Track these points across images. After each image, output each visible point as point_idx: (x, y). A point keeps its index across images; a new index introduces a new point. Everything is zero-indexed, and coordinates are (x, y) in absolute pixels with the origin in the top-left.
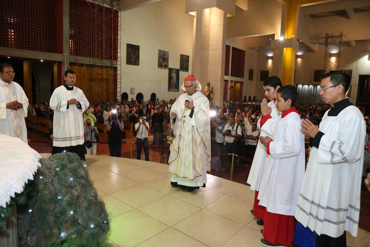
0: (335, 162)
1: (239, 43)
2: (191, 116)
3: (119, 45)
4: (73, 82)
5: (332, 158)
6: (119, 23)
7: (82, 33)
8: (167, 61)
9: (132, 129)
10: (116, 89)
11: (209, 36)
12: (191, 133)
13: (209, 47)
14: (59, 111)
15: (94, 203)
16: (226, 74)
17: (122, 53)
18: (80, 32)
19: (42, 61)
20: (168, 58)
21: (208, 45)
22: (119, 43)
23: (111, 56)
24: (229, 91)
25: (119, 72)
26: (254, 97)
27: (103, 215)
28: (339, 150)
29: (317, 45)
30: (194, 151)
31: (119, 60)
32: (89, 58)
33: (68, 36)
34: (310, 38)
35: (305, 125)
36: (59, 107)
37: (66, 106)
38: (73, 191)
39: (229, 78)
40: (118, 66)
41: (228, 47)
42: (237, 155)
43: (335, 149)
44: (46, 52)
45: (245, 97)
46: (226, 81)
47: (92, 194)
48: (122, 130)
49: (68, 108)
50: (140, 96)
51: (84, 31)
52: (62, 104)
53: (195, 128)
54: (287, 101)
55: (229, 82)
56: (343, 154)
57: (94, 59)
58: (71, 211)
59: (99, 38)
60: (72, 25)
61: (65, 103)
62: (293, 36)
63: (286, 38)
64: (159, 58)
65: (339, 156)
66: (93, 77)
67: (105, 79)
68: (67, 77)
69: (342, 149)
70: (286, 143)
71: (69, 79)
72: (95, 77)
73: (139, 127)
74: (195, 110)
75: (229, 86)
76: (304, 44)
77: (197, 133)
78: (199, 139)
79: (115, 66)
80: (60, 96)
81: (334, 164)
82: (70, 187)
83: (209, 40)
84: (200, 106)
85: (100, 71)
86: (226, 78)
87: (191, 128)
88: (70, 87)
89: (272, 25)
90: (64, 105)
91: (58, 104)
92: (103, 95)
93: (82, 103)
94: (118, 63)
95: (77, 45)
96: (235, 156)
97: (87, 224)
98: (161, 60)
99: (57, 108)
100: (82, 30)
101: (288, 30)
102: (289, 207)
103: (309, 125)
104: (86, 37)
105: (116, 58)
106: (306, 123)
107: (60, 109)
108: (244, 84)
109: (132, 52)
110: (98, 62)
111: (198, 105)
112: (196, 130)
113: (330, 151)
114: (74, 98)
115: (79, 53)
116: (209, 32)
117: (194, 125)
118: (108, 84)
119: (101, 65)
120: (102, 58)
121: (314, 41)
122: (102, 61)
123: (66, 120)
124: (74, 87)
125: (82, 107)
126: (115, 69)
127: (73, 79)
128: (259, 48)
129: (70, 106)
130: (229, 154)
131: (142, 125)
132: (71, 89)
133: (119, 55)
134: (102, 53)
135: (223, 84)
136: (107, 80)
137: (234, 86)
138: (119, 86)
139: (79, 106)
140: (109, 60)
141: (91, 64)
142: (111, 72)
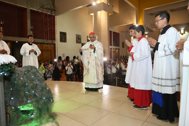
0: (167, 55)
1: (116, 29)
2: (94, 52)
3: (56, 33)
4: (32, 41)
5: (165, 53)
6: (56, 21)
7: (37, 27)
8: (81, 40)
9: (64, 73)
10: (55, 54)
11: (101, 25)
12: (95, 60)
13: (101, 30)
14: (25, 55)
15: (45, 88)
16: (111, 45)
17: (58, 36)
18: (36, 27)
19: (17, 42)
20: (81, 38)
21: (101, 29)
22: (56, 31)
23: (52, 38)
24: (113, 53)
25: (56, 46)
26: (126, 56)
27: (50, 94)
28: (168, 48)
29: (155, 28)
30: (97, 69)
31: (56, 40)
32: (41, 40)
33: (30, 29)
34: (151, 25)
35: (150, 41)
36: (25, 53)
37: (29, 53)
38: (34, 82)
39: (112, 47)
40: (56, 43)
41: (110, 32)
42: (118, 78)
43: (166, 48)
44: (19, 37)
45: (121, 56)
46: (111, 48)
47: (44, 84)
48: (60, 70)
49: (30, 54)
50: (68, 58)
51: (38, 26)
52: (26, 52)
53: (97, 58)
54: (139, 33)
55: (113, 49)
56: (170, 50)
57: (43, 40)
58: (33, 91)
59: (46, 30)
60: (32, 23)
61: (28, 51)
62: (142, 24)
63: (139, 25)
64: (77, 38)
65: (168, 51)
66: (43, 49)
67: (50, 50)
68: (29, 39)
69: (169, 47)
70: (141, 52)
71: (30, 39)
72: (44, 49)
73: (68, 68)
74: (96, 49)
75: (113, 51)
76: (148, 28)
77: (98, 60)
78: (99, 63)
79: (54, 43)
80: (26, 48)
81: (167, 56)
82: (32, 80)
83: (101, 27)
84: (98, 47)
85: (47, 46)
86: (111, 47)
87: (94, 58)
88: (30, 43)
89: (132, 19)
90: (28, 53)
91: (25, 52)
92: (49, 58)
93: (37, 52)
94: (56, 41)
95: (34, 33)
96: (117, 79)
97: (42, 97)
98: (78, 39)
99: (24, 54)
100: (37, 26)
101: (139, 22)
102: (146, 86)
103: (152, 40)
104: (39, 29)
105: (54, 39)
106: (150, 39)
107: (26, 55)
108: (120, 49)
109: (63, 36)
110: (45, 41)
111: (97, 46)
112: (97, 59)
113: (164, 50)
114: (33, 49)
115: (36, 37)
116: (100, 23)
117: (96, 56)
118: (51, 52)
119: (47, 43)
120: (48, 39)
121: (153, 26)
122: (48, 41)
123: (29, 61)
124: (33, 44)
125: (37, 54)
126: (55, 45)
127: (32, 40)
128: (126, 31)
129: (31, 53)
130: (115, 78)
131: (69, 67)
132: (31, 45)
133: (56, 37)
134: (47, 37)
135: (110, 50)
136: (51, 50)
137: (115, 51)
138: (56, 53)
139: (35, 53)
140: (51, 40)
141: (42, 42)
142: (52, 46)
